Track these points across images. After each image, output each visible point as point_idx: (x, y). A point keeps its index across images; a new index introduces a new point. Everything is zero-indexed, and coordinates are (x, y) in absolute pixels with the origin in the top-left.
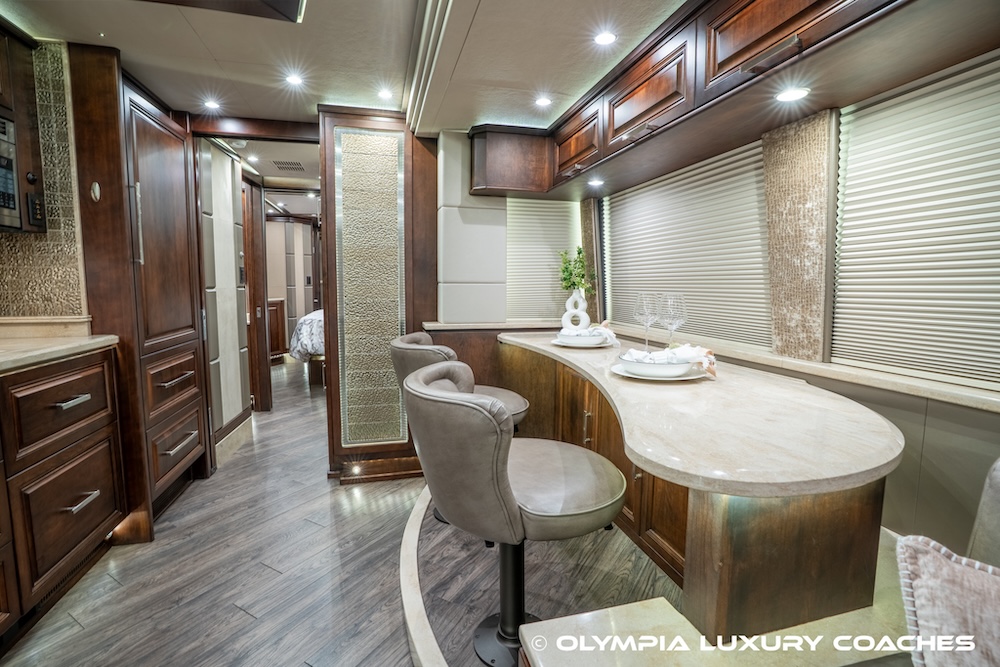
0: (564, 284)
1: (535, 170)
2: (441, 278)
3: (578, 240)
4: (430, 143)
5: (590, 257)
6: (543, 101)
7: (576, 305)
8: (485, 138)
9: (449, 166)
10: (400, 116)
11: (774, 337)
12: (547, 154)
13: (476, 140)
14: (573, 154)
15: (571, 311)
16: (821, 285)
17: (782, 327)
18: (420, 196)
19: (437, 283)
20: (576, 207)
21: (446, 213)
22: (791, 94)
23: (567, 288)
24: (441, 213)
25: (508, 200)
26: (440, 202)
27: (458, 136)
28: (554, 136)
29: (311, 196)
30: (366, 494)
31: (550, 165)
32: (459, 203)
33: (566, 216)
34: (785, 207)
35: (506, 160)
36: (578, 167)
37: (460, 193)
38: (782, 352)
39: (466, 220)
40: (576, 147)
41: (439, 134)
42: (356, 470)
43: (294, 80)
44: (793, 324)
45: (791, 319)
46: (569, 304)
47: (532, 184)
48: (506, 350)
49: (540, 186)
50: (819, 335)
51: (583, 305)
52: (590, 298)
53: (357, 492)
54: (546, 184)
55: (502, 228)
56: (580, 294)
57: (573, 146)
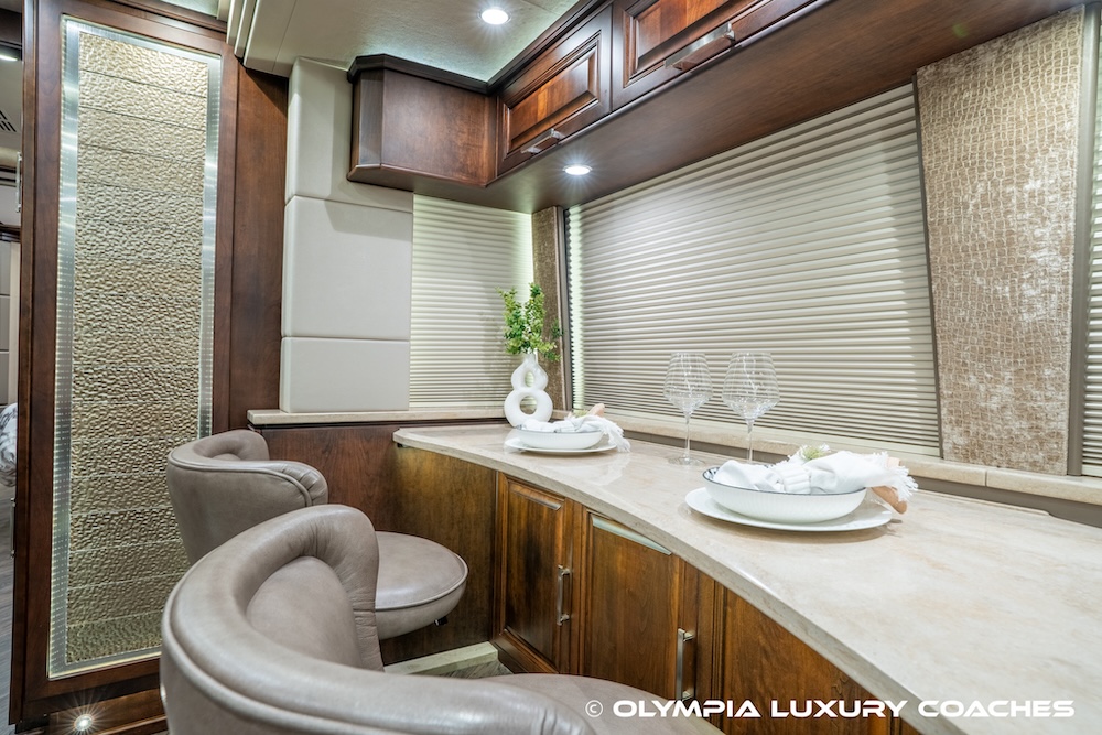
0: (511, 343)
1: (467, 147)
2: (287, 326)
4: (274, 85)
5: (551, 302)
6: (494, 15)
8: (381, 79)
9: (309, 126)
10: (214, 25)
11: (946, 429)
12: (486, 127)
13: (363, 83)
14: (541, 115)
15: (520, 389)
18: (251, 178)
19: (279, 337)
20: (525, 222)
21: (301, 210)
23: (515, 351)
25: (417, 199)
26: (291, 185)
27: (330, 74)
28: (500, 93)
31: (492, 140)
32: (327, 193)
33: (507, 235)
34: (973, 193)
35: (414, 126)
36: (555, 134)
37: (329, 176)
38: (969, 455)
39: (338, 223)
40: (551, 102)
41: (290, 68)
42: (85, 722)
44: (994, 404)
45: (989, 395)
46: (516, 378)
47: (462, 170)
48: (407, 458)
49: (474, 175)
50: (1058, 424)
51: (540, 378)
54: (484, 172)
55: (403, 245)
57: (542, 101)
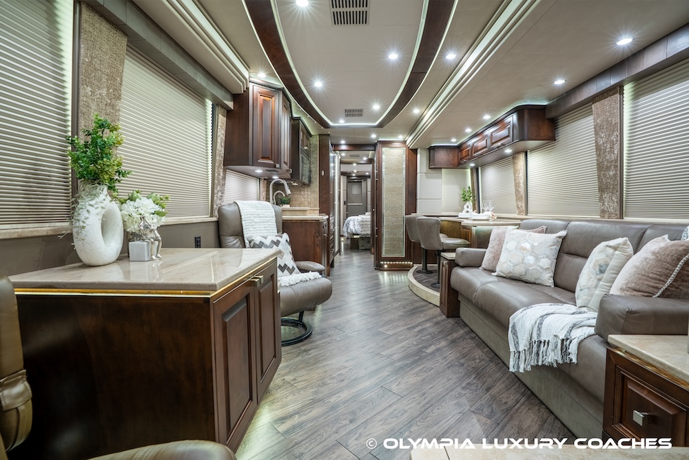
0: (463, 199)
1: (452, 160)
2: (418, 197)
3: (469, 184)
4: (415, 151)
5: (473, 189)
6: (454, 140)
7: (468, 207)
8: (435, 150)
9: (421, 159)
10: (405, 142)
11: (517, 211)
12: (456, 154)
13: (431, 151)
15: (466, 209)
16: (524, 196)
17: (518, 207)
18: (411, 169)
19: (416, 200)
20: (469, 171)
21: (420, 175)
22: (508, 151)
23: (464, 201)
24: (418, 175)
25: (443, 170)
26: (418, 171)
27: (425, 149)
28: (459, 148)
29: (355, 165)
30: (389, 275)
31: (457, 158)
32: (425, 172)
33: (465, 174)
34: (517, 175)
35: (442, 156)
36: (465, 160)
37: (425, 168)
38: (518, 214)
39: (427, 177)
41: (418, 148)
42: (386, 266)
43: (374, 136)
46: (465, 207)
47: (451, 164)
49: (454, 165)
50: (524, 208)
52: (474, 205)
53: (385, 273)
54: (456, 164)
55: (440, 180)
56: (470, 204)
57: (464, 153)
